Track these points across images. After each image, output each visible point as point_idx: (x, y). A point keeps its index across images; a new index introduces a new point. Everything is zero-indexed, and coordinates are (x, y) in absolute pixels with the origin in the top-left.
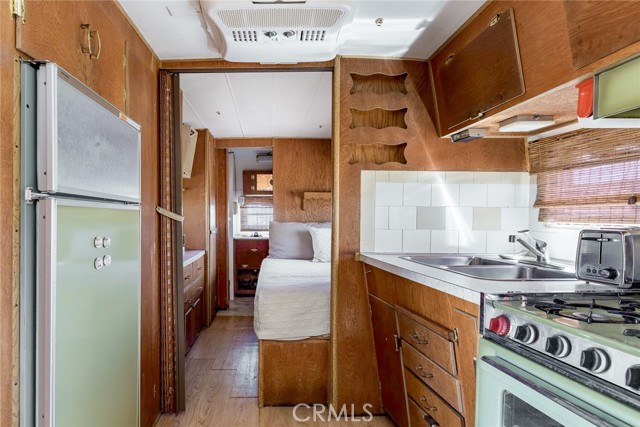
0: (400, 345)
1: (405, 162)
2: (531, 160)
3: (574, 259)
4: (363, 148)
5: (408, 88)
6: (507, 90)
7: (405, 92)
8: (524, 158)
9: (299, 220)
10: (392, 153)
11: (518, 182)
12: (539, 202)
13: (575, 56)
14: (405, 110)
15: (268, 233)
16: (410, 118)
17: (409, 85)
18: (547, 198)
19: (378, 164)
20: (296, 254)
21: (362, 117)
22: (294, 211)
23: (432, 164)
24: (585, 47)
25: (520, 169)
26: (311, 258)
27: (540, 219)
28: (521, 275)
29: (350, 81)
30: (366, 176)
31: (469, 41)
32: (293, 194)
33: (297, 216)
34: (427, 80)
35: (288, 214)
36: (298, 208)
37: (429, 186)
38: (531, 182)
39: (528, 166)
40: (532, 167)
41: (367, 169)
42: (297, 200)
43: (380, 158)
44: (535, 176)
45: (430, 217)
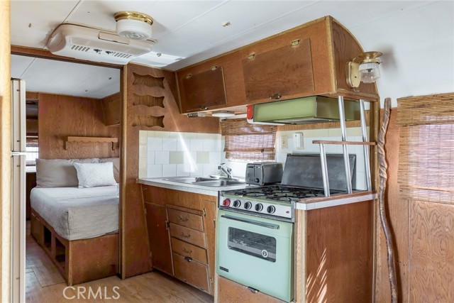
0: (169, 226)
1: (163, 126)
2: (223, 129)
3: (245, 176)
4: (139, 117)
5: (165, 85)
6: (219, 101)
7: (163, 88)
8: (218, 127)
9: (62, 158)
10: (155, 120)
11: (216, 138)
12: (226, 149)
13: (247, 96)
14: (163, 97)
15: (35, 167)
16: (166, 102)
17: (165, 83)
18: (230, 148)
19: (149, 127)
20: (64, 183)
21: (138, 98)
22: (57, 151)
23: (177, 128)
24: (251, 94)
25: (217, 133)
26: (76, 186)
27: (226, 157)
28: (222, 184)
29: (133, 77)
30: (143, 134)
31: (200, 72)
32: (56, 137)
33: (60, 155)
34: (175, 83)
35: (52, 153)
36: (61, 148)
37: (175, 140)
38: (222, 139)
39: (221, 131)
40: (223, 132)
41: (142, 129)
42: (61, 142)
43: (149, 123)
44: (224, 137)
45: (176, 157)
